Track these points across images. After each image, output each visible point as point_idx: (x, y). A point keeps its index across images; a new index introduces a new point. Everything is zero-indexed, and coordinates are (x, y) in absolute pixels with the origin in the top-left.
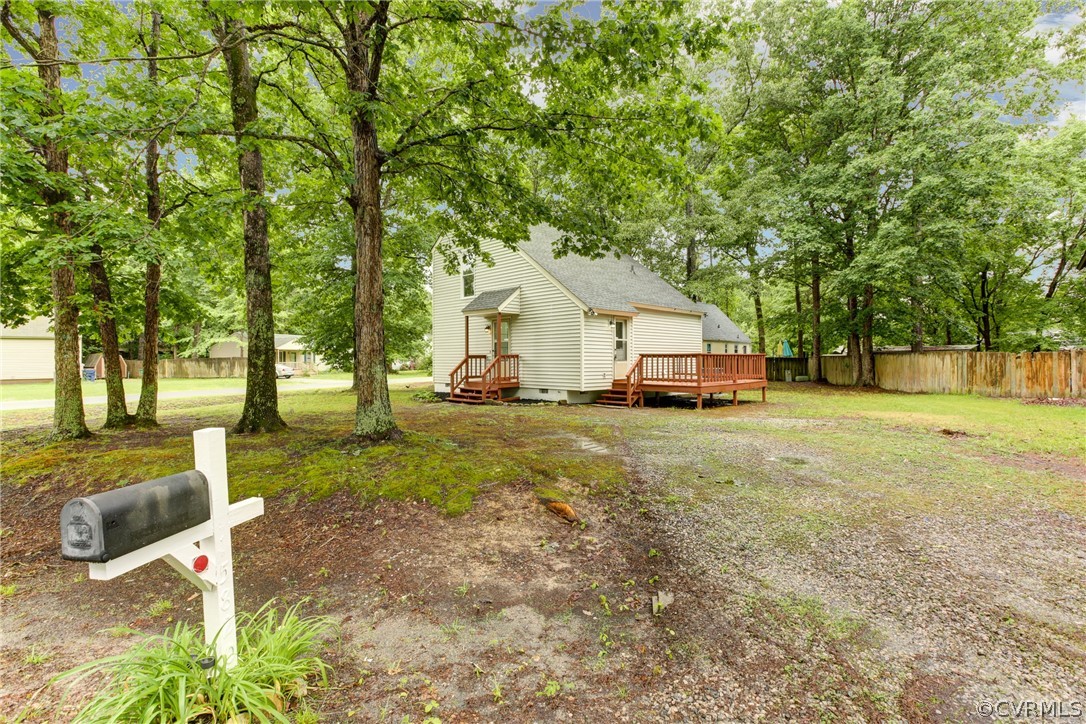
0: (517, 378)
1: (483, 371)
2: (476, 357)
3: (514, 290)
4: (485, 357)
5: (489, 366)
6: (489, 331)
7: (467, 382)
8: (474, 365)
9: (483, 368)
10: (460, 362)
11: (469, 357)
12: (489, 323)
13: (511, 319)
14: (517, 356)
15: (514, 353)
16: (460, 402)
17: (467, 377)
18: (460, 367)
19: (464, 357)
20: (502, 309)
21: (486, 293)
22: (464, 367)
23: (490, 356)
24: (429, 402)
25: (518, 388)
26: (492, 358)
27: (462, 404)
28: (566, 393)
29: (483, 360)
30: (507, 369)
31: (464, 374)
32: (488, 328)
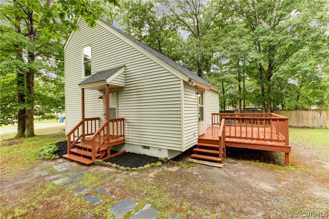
0: (124, 136)
1: (98, 129)
2: (91, 119)
3: (120, 68)
4: (99, 119)
5: (102, 125)
6: (102, 100)
7: (83, 140)
8: (90, 126)
9: (97, 127)
10: (77, 123)
11: (84, 119)
12: (102, 94)
13: (117, 91)
14: (123, 119)
15: (121, 116)
16: (73, 161)
17: (83, 135)
18: (77, 128)
19: (80, 120)
20: (109, 81)
21: (99, 72)
22: (81, 128)
23: (103, 118)
24: (48, 160)
25: (125, 143)
26: (104, 121)
27: (74, 165)
28: (167, 151)
29: (97, 121)
30: (114, 129)
31: (80, 134)
32: (101, 98)
